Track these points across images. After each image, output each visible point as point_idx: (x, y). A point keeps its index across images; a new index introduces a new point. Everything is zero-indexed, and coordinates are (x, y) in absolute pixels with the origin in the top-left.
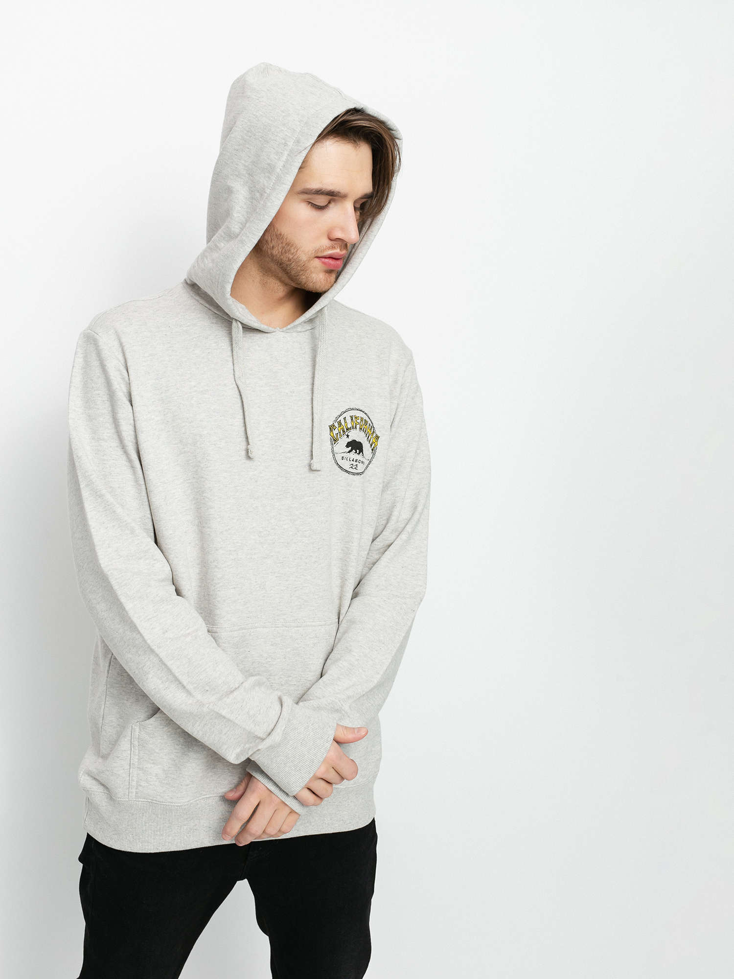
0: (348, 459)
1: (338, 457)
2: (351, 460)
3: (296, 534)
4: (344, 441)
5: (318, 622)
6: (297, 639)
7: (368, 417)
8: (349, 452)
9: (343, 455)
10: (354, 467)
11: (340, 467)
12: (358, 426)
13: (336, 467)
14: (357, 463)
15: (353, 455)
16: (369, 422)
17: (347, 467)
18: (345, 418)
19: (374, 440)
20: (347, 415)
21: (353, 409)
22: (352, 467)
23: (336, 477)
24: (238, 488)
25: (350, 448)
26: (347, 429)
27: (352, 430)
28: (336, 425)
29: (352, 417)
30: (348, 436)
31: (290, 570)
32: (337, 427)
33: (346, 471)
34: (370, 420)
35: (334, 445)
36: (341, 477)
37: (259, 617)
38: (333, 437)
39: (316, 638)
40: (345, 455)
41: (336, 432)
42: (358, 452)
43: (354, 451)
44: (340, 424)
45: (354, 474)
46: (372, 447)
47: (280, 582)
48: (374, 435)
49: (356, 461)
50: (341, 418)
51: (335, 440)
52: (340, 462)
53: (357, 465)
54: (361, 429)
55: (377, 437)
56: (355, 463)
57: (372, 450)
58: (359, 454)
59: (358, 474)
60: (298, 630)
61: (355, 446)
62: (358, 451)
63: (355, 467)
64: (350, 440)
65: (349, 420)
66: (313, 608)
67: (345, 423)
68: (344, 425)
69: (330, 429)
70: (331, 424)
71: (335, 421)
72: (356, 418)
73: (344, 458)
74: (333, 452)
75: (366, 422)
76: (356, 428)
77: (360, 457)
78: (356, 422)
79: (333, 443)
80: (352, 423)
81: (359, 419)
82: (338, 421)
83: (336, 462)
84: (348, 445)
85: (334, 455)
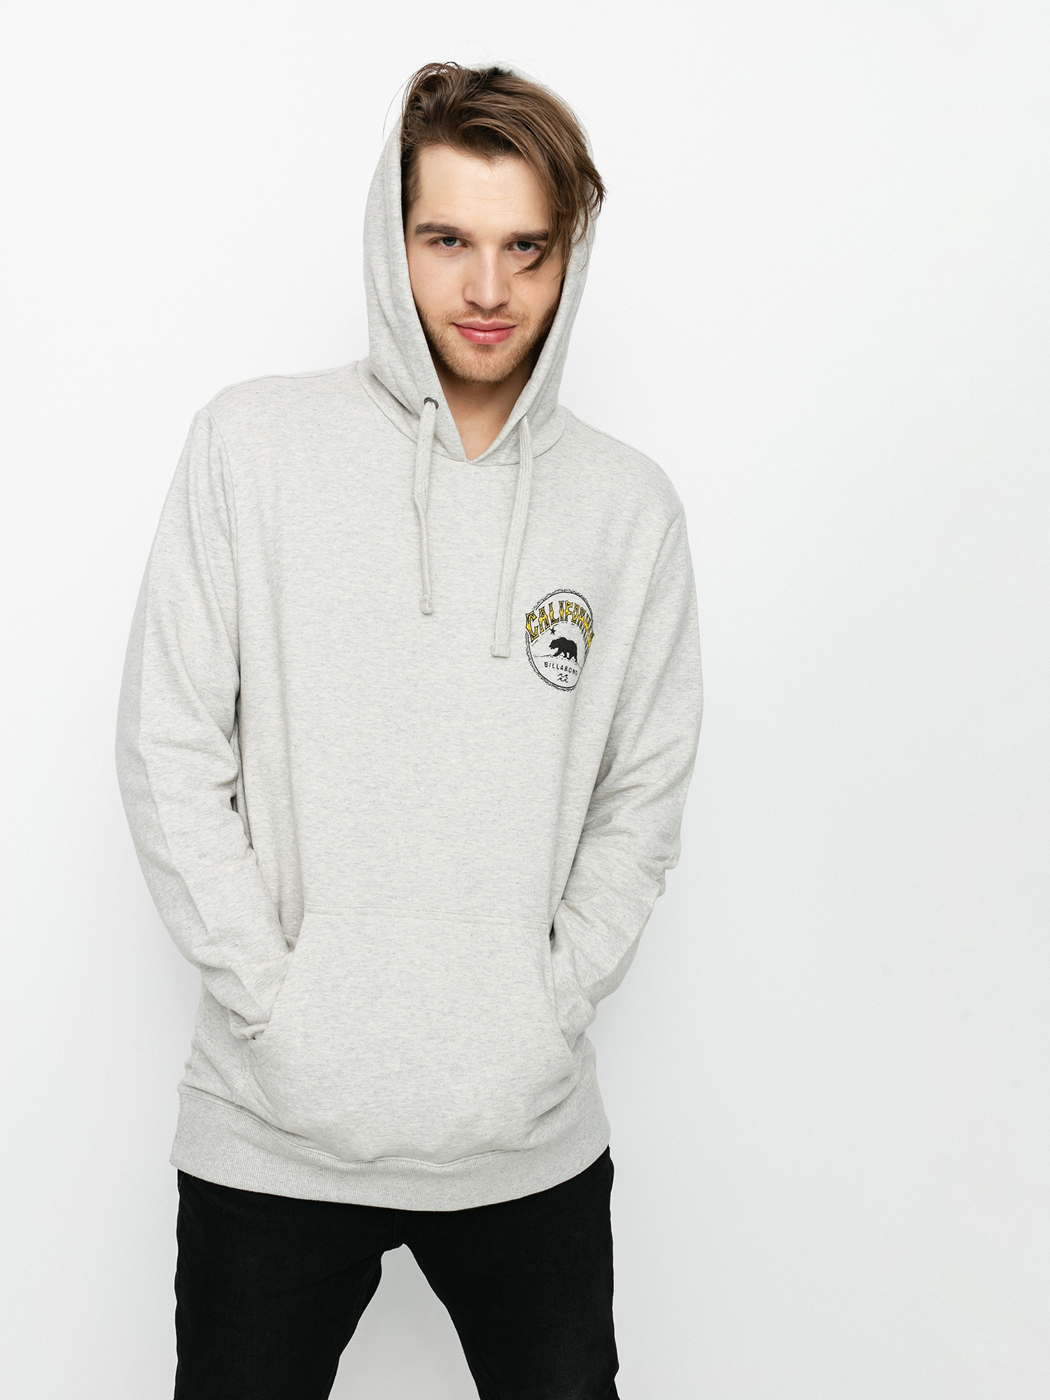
0: (554, 666)
1: (539, 663)
2: (559, 667)
3: (467, 774)
4: (547, 638)
5: (498, 918)
6: (464, 941)
7: (587, 605)
8: (556, 655)
9: (546, 659)
10: (563, 679)
11: (543, 678)
12: (570, 617)
13: (538, 678)
14: (567, 673)
15: (562, 660)
16: (588, 612)
17: (553, 677)
18: (550, 604)
20: (555, 600)
21: (564, 591)
22: (561, 679)
23: (539, 694)
25: (557, 649)
26: (552, 621)
27: (561, 622)
28: (537, 613)
29: (561, 603)
30: (553, 631)
31: (457, 831)
32: (538, 617)
33: (554, 685)
34: (590, 609)
35: (531, 644)
36: (545, 693)
37: (410, 899)
38: (530, 631)
39: (493, 943)
40: (549, 660)
41: (535, 623)
42: (568, 656)
43: (562, 654)
44: (542, 612)
45: (564, 689)
46: (587, 647)
47: (443, 848)
49: (566, 670)
50: (546, 604)
51: (532, 636)
52: (543, 671)
53: (567, 675)
54: (574, 621)
56: (564, 673)
58: (569, 659)
59: (569, 689)
60: (467, 927)
61: (565, 647)
62: (568, 654)
63: (565, 678)
64: (556, 637)
65: (556, 607)
66: (490, 895)
67: (550, 611)
68: (548, 614)
69: (528, 618)
70: (529, 611)
71: (536, 607)
72: (568, 605)
73: (549, 664)
74: (529, 654)
75: (583, 611)
76: (566, 619)
77: (570, 663)
78: (567, 611)
79: (530, 640)
80: (562, 613)
81: (574, 607)
82: (539, 608)
83: (535, 669)
84: (554, 644)
85: (530, 659)
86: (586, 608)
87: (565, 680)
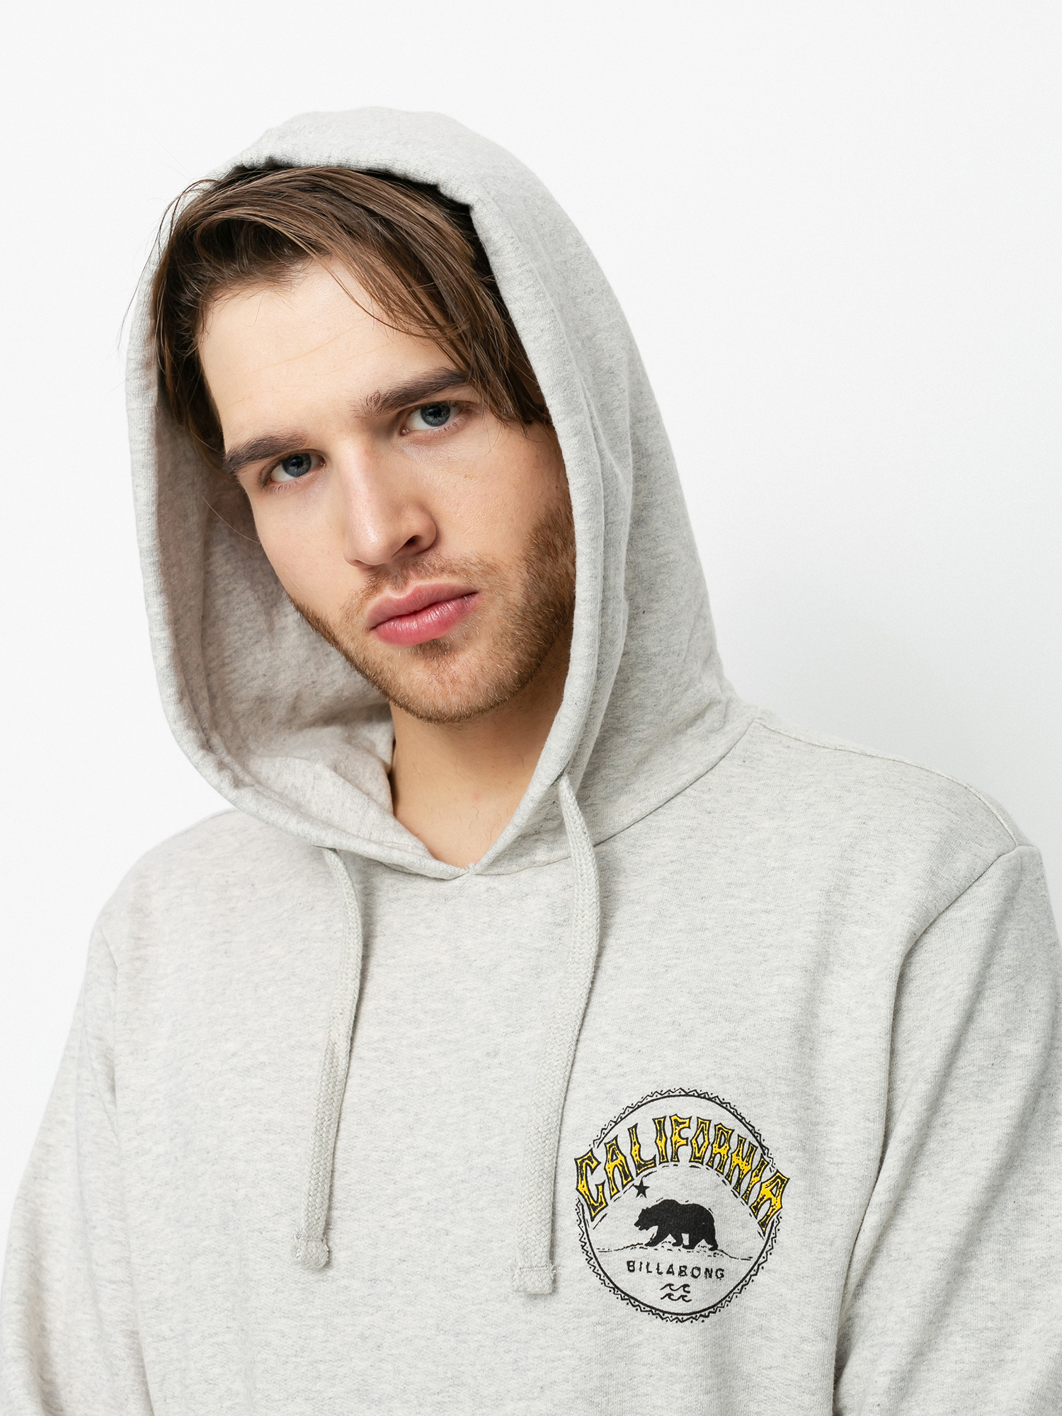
0: (653, 1268)
1: (614, 1265)
2: (664, 1268)
4: (628, 1206)
7: (736, 1115)
8: (653, 1242)
9: (629, 1255)
10: (676, 1295)
11: (625, 1297)
12: (685, 1153)
13: (613, 1299)
14: (687, 1279)
15: (669, 1253)
16: (741, 1130)
17: (654, 1294)
18: (633, 1130)
19: (766, 1192)
20: (644, 1119)
21: (669, 1095)
22: (669, 1295)
23: (619, 1333)
24: (322, 1367)
25: (654, 1230)
26: (638, 1167)
27: (659, 1167)
28: (600, 1154)
29: (659, 1123)
30: (642, 1190)
32: (604, 1161)
33: (653, 1311)
35: (592, 1224)
36: (640, 1331)
38: (587, 1196)
40: (637, 1255)
41: (597, 1177)
42: (686, 1242)
43: (670, 1238)
44: (613, 1149)
45: (679, 1317)
46: (762, 1214)
48: (767, 1174)
49: (682, 1272)
50: (621, 1129)
51: (593, 1207)
52: (626, 1281)
53: (685, 1286)
54: (696, 1159)
55: (780, 1182)
56: (677, 1281)
57: (763, 1224)
58: (691, 1246)
59: (693, 1316)
61: (678, 1221)
62: (686, 1238)
63: (681, 1292)
64: (651, 1201)
65: (647, 1135)
67: (633, 1144)
68: (628, 1153)
69: (579, 1168)
70: (583, 1151)
71: (598, 1141)
72: (678, 1124)
73: (637, 1266)
74: (587, 1247)
75: (723, 1133)
76: (675, 1154)
77: (699, 1257)
78: (676, 1138)
79: (587, 1216)
80: (661, 1144)
81: (694, 1126)
82: (606, 1140)
83: (605, 1278)
84: (645, 1220)
85: (592, 1257)
86: (729, 1121)
87: (683, 1297)
